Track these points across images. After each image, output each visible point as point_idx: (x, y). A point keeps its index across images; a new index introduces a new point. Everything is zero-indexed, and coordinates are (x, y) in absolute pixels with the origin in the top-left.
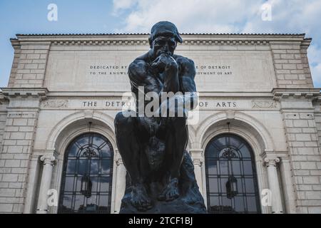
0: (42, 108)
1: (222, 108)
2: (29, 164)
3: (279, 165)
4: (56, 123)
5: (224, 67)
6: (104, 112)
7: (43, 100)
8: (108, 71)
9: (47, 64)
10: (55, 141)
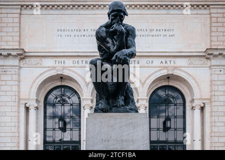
0: (22, 66)
1: (164, 65)
2: (18, 110)
3: (202, 109)
4: (35, 78)
5: (168, 30)
6: (71, 69)
7: (21, 59)
8: (72, 34)
9: (20, 27)
10: (35, 92)
